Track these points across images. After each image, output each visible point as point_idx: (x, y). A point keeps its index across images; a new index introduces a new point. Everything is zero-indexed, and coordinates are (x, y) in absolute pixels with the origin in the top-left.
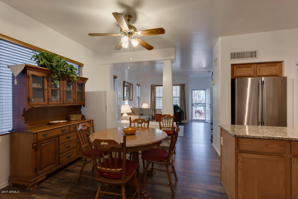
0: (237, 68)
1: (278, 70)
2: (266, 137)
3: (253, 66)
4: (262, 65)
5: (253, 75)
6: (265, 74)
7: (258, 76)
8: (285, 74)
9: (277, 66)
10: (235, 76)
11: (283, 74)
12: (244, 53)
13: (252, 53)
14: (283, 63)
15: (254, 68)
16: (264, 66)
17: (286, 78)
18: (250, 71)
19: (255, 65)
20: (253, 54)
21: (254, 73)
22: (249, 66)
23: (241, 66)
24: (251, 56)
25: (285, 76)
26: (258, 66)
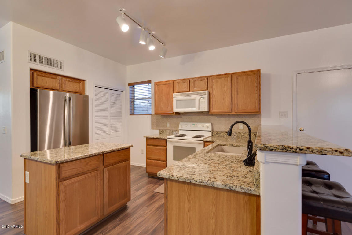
0: (38, 75)
1: (82, 88)
2: (87, 155)
3: (58, 77)
4: (68, 79)
5: (58, 89)
6: (70, 90)
7: (64, 91)
8: (87, 94)
9: (80, 84)
10: (35, 85)
11: (85, 93)
12: (48, 59)
13: (57, 62)
14: (85, 81)
15: (59, 80)
16: (69, 81)
17: (87, 97)
18: (54, 83)
19: (60, 77)
20: (58, 64)
21: (59, 86)
22: (54, 77)
23: (44, 74)
24: (57, 66)
25: (87, 95)
26: (64, 79)
